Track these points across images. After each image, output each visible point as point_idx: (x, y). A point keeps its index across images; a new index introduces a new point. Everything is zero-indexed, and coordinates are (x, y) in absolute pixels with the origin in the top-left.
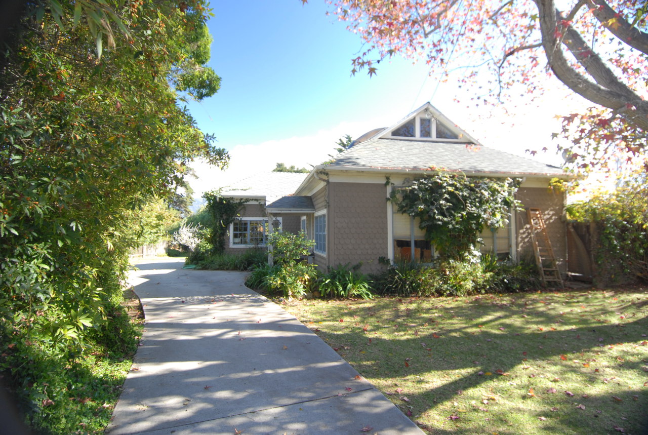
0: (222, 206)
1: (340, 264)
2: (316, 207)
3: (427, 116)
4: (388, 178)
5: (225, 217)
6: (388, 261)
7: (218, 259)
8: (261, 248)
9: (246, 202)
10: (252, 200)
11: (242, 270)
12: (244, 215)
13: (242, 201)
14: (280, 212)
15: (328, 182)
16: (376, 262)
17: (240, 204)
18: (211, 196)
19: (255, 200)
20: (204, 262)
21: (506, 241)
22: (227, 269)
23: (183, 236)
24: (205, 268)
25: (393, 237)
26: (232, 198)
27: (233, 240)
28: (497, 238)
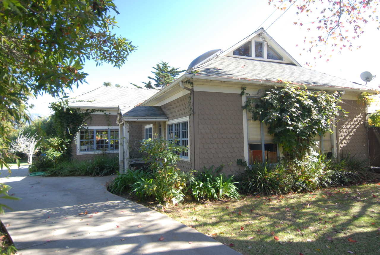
0: (69, 116)
1: (205, 167)
2: (169, 116)
3: (260, 40)
4: (243, 89)
5: (71, 126)
6: (245, 162)
7: (67, 166)
8: (109, 154)
9: (92, 112)
10: (98, 110)
11: (95, 176)
12: (90, 125)
13: (88, 112)
14: (136, 120)
15: (192, 91)
16: (235, 164)
17: (87, 114)
18: (59, 106)
19: (101, 111)
20: (53, 169)
21: (329, 143)
22: (79, 175)
23: (21, 144)
24: (54, 174)
25: (248, 141)
26: (79, 109)
27: (80, 147)
28: (324, 140)
